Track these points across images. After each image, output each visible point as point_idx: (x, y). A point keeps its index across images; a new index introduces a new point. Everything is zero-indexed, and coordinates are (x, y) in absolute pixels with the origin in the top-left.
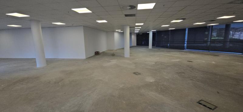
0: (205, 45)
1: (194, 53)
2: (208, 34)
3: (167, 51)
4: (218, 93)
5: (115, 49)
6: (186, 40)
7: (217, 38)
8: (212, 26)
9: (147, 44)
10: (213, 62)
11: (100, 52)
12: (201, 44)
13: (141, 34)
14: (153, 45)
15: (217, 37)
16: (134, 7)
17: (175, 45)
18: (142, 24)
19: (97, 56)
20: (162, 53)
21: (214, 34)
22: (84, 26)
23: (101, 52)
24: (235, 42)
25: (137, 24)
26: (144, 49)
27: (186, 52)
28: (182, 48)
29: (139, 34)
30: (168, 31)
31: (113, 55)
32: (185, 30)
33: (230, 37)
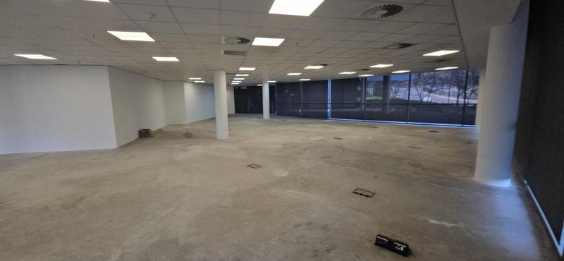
0: (358, 110)
1: (342, 124)
2: (362, 90)
3: (299, 123)
4: (376, 177)
5: (187, 123)
6: (329, 102)
7: (374, 98)
8: (366, 78)
9: (259, 110)
10: (370, 138)
11: (153, 130)
12: (351, 108)
13: (245, 88)
14: (272, 111)
15: (374, 95)
16: (245, 41)
17: (310, 110)
18: (253, 69)
19: (147, 141)
20: (290, 127)
21: (370, 90)
22: (109, 66)
23: (156, 129)
24: (400, 104)
25: (241, 69)
26: (253, 119)
27: (331, 123)
28: (323, 116)
29: (240, 87)
30: (298, 83)
31: (188, 136)
32: (326, 82)
33: (391, 95)
